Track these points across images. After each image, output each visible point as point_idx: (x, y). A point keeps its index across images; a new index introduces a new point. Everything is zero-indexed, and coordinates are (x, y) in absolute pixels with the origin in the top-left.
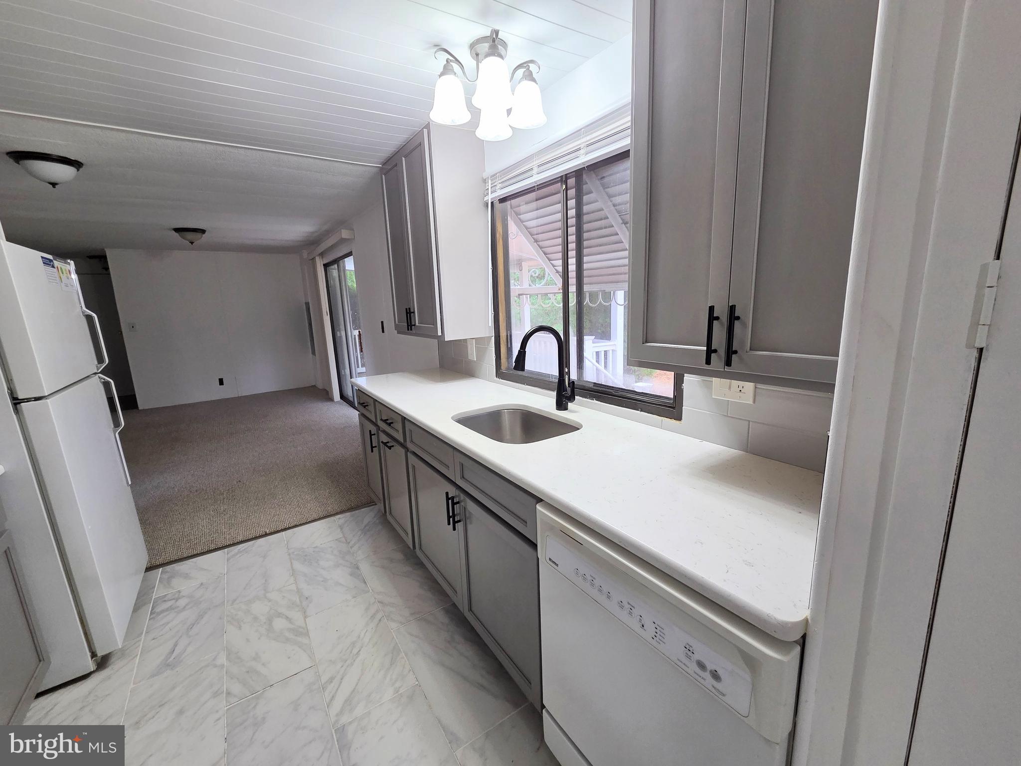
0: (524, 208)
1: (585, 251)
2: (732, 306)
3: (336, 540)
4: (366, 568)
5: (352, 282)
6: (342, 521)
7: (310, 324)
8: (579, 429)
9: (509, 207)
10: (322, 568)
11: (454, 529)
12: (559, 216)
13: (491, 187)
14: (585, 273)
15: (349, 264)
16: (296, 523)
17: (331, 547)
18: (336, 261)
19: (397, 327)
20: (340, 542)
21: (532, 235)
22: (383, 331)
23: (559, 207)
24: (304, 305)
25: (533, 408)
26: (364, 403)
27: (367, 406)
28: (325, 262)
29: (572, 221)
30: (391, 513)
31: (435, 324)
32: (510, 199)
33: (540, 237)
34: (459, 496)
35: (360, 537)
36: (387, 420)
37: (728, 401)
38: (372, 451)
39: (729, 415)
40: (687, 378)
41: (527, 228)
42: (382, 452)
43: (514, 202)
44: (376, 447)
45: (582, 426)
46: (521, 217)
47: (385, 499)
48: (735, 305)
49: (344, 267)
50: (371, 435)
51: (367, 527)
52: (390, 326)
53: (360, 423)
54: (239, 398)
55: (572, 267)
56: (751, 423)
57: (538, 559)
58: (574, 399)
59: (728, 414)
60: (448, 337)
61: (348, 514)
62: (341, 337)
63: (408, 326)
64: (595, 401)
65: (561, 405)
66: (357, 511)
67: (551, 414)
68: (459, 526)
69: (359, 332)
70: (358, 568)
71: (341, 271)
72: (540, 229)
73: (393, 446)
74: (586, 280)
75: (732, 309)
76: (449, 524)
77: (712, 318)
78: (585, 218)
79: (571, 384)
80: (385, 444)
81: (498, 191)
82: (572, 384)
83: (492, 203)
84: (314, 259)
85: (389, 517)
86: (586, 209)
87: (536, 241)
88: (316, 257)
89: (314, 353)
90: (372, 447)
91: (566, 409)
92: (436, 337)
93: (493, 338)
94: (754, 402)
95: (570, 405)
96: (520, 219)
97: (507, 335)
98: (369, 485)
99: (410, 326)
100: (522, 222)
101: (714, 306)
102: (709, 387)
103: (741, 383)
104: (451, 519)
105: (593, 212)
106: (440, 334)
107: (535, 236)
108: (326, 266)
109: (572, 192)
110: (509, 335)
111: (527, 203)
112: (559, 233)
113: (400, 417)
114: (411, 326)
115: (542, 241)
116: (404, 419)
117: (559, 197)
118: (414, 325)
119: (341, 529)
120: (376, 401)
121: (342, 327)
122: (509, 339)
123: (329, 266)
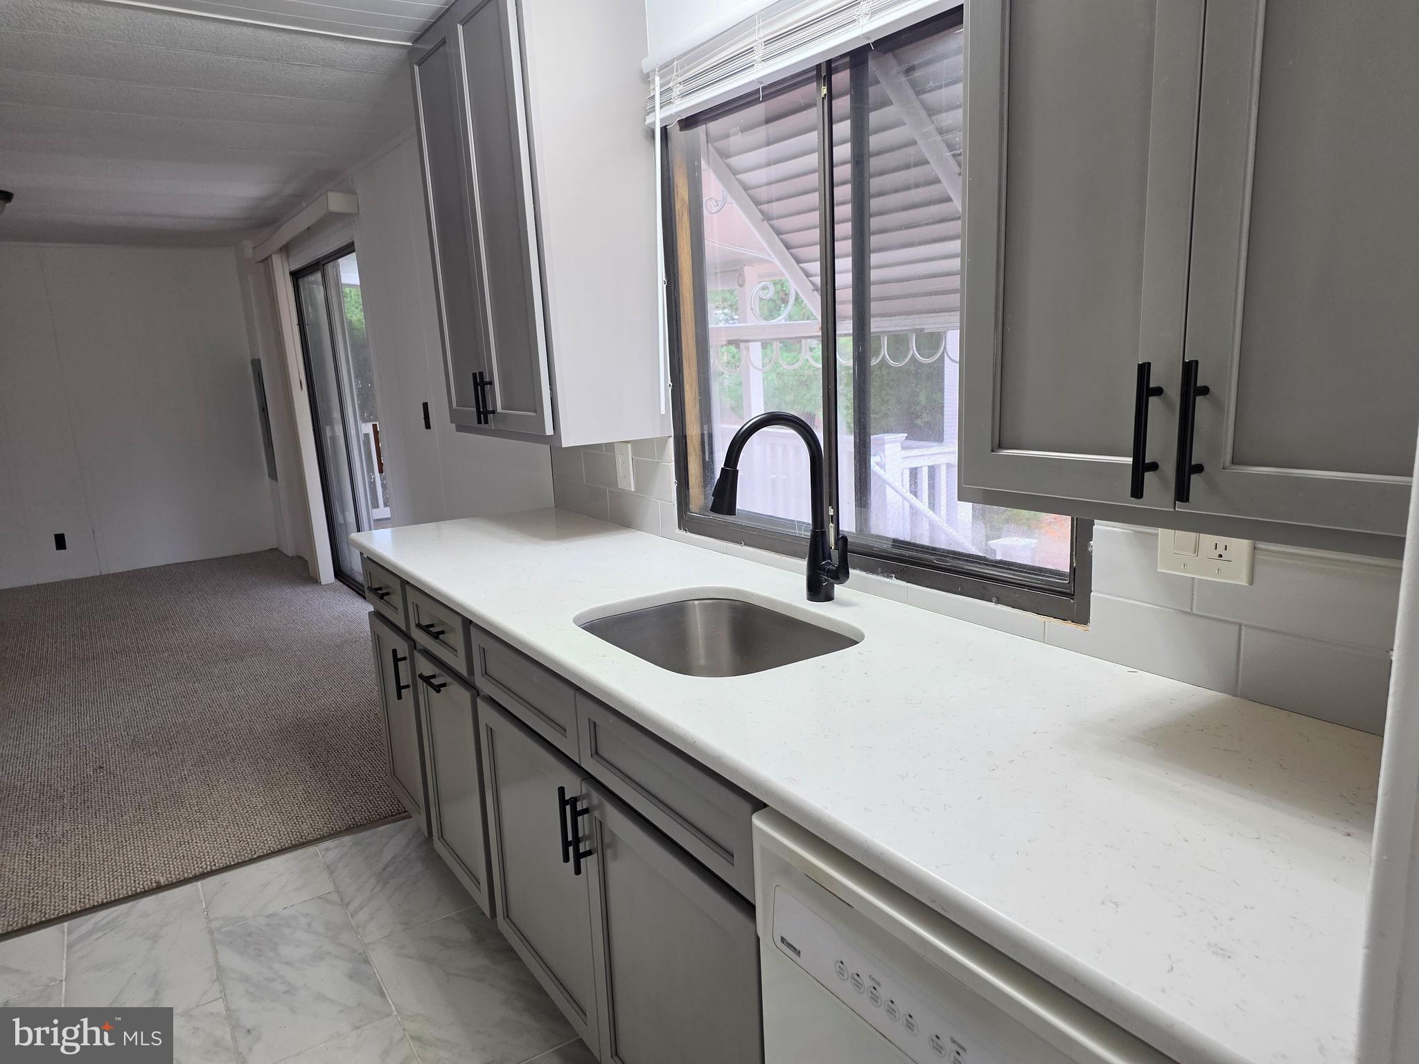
0: (737, 141)
1: (874, 241)
2: (1191, 362)
3: (319, 898)
4: (383, 961)
5: (354, 312)
6: (332, 855)
7: (264, 410)
8: (858, 643)
9: (703, 137)
10: (286, 963)
11: (578, 871)
12: (813, 160)
13: (661, 93)
14: (874, 291)
15: (349, 272)
16: (227, 861)
17: (307, 915)
18: (318, 266)
19: (455, 416)
20: (327, 901)
21: (757, 203)
22: (428, 426)
23: (813, 138)
24: (250, 366)
25: (758, 595)
26: (380, 589)
27: (388, 594)
28: (296, 266)
29: (843, 172)
30: (442, 836)
31: (538, 408)
32: (706, 121)
33: (775, 208)
34: (587, 796)
35: (375, 890)
36: (432, 626)
37: (1193, 578)
38: (400, 697)
39: (1195, 612)
40: (1101, 528)
41: (746, 188)
42: (421, 697)
43: (715, 126)
44: (407, 687)
45: (862, 637)
46: (735, 161)
47: (430, 803)
48: (1197, 362)
49: (338, 278)
50: (396, 660)
51: (391, 869)
52: (440, 414)
53: (373, 632)
54: (104, 579)
55: (844, 277)
56: (1243, 627)
57: (758, 939)
58: (847, 574)
59: (1192, 610)
60: (568, 441)
61: (347, 839)
62: (334, 438)
63: (479, 413)
64: (894, 581)
65: (818, 590)
66: (368, 833)
67: (796, 608)
68: (589, 864)
69: (375, 426)
70: (367, 961)
71: (332, 287)
72: (775, 190)
73: (444, 685)
74: (874, 307)
75: (1190, 369)
76: (566, 859)
77: (1146, 390)
78: (874, 163)
79: (840, 542)
80: (427, 680)
81: (678, 102)
82: (842, 540)
83: (664, 131)
84: (266, 261)
85: (438, 845)
86: (875, 141)
87: (768, 218)
88: (273, 256)
89: (273, 475)
90: (399, 688)
91: (829, 597)
92: (541, 438)
93: (671, 441)
94: (1251, 581)
95: (839, 590)
96: (729, 166)
97: (702, 435)
98: (394, 774)
99: (484, 413)
100: (735, 173)
101: (1149, 364)
102: (1150, 547)
103: (1222, 540)
104: (571, 849)
105: (891, 149)
106: (549, 431)
107: (764, 207)
108: (296, 276)
109: (843, 104)
110: (706, 432)
111: (743, 130)
112: (815, 199)
113: (460, 620)
114: (486, 413)
115: (778, 218)
116: (468, 624)
117: (814, 115)
118: (493, 412)
119: (331, 872)
120: (406, 584)
121: (337, 415)
122: (707, 442)
123: (303, 276)
